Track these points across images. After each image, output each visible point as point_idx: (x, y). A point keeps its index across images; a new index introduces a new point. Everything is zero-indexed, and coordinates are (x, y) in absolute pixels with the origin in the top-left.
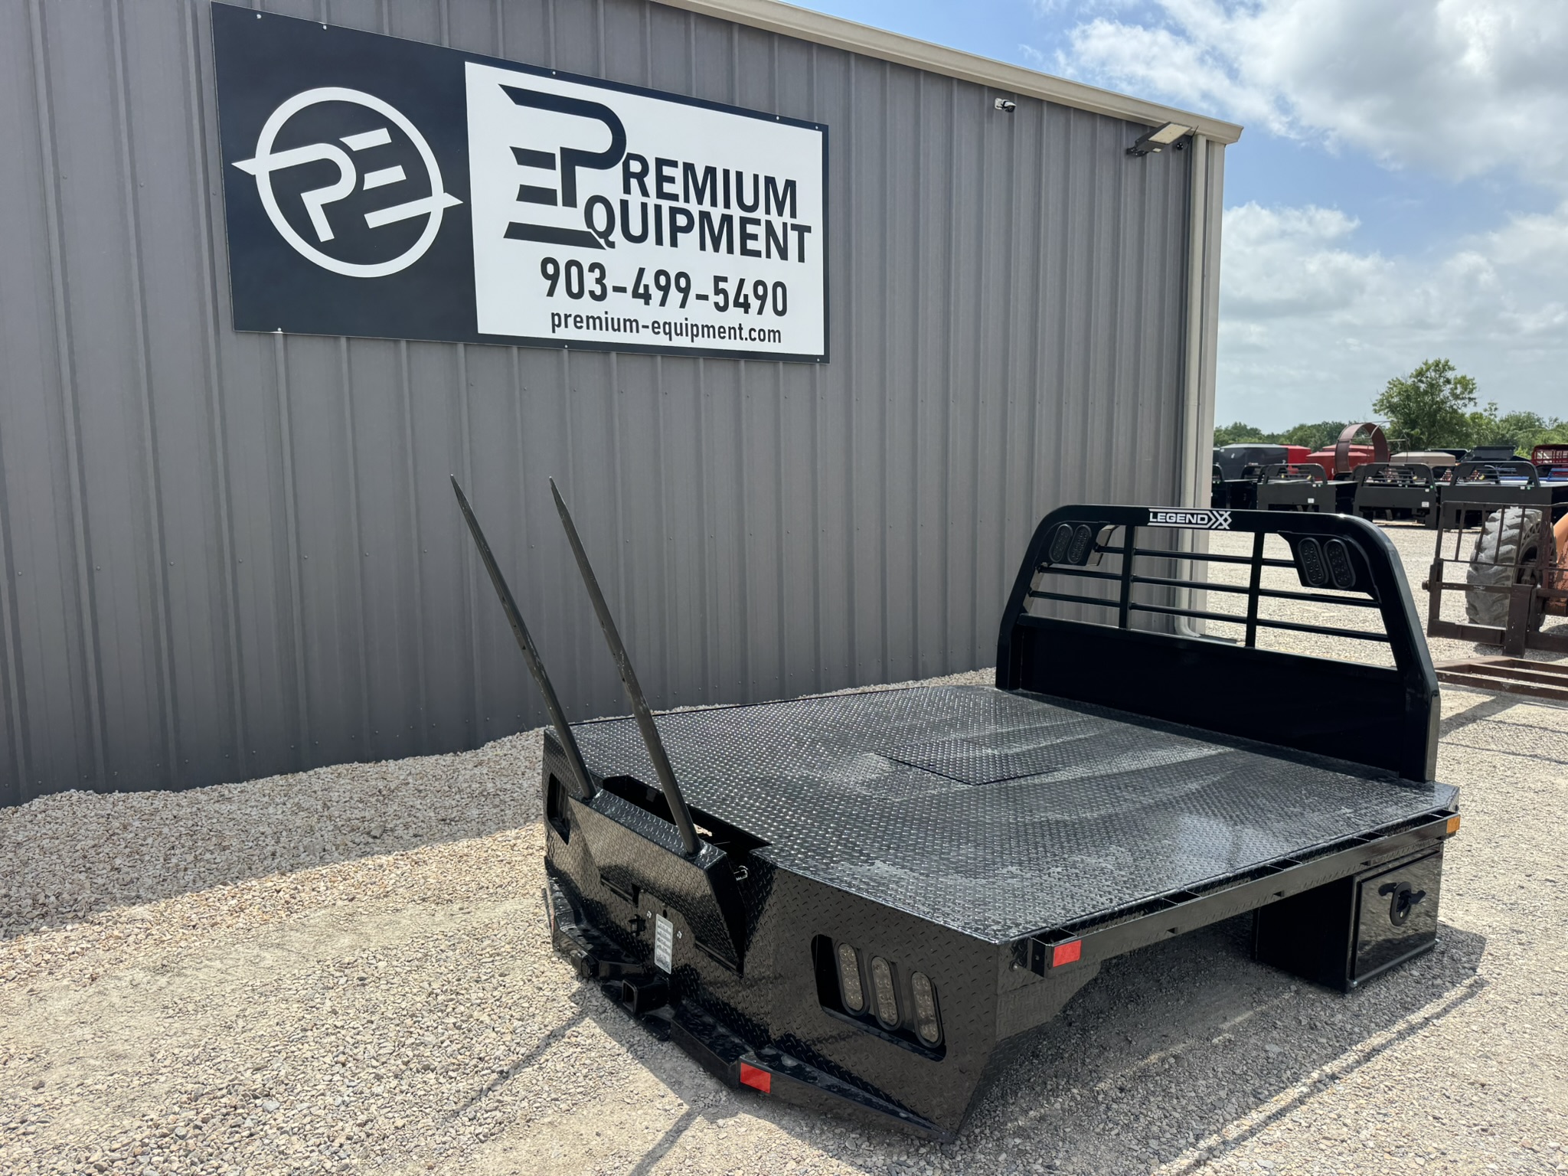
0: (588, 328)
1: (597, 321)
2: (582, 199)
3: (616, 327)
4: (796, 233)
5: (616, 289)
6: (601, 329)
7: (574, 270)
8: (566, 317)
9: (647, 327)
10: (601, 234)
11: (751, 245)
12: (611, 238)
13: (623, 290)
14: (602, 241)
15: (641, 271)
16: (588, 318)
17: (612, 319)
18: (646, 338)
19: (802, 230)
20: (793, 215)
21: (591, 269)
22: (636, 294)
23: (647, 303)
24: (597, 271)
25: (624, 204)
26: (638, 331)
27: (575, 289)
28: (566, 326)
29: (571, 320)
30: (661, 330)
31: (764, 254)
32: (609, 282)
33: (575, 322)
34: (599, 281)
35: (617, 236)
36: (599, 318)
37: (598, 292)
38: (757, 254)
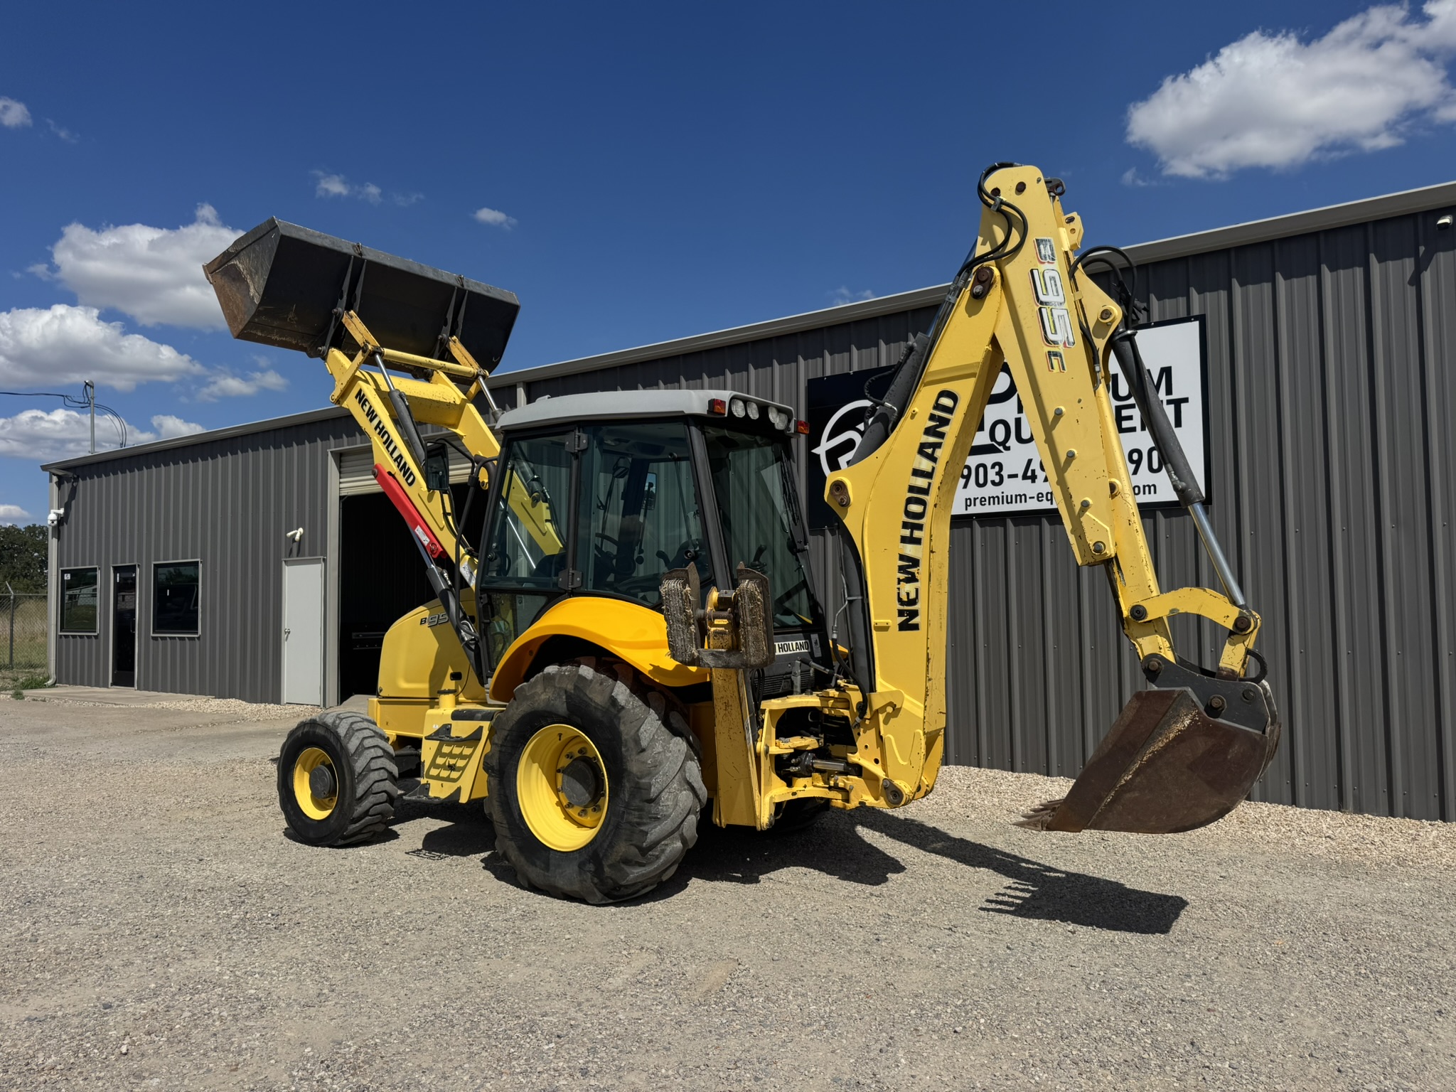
0: (989, 504)
1: (996, 499)
2: (987, 426)
3: (1009, 501)
4: (1172, 407)
5: (1010, 476)
6: (999, 503)
7: (981, 470)
8: (975, 499)
9: (1033, 498)
10: (1000, 444)
11: (1125, 424)
12: (1007, 445)
13: (1015, 476)
14: (1001, 448)
15: (1030, 461)
16: (989, 498)
17: (1007, 496)
18: (1033, 505)
19: (1178, 403)
20: (1169, 391)
21: (993, 467)
22: (1025, 477)
23: (1033, 481)
24: (997, 468)
25: (1018, 421)
26: (1026, 501)
27: (981, 481)
28: (975, 505)
29: (978, 501)
30: (1044, 498)
31: (1139, 428)
32: (1005, 474)
33: (981, 501)
34: (997, 474)
35: (1012, 441)
36: (998, 497)
37: (997, 479)
38: (1133, 429)
